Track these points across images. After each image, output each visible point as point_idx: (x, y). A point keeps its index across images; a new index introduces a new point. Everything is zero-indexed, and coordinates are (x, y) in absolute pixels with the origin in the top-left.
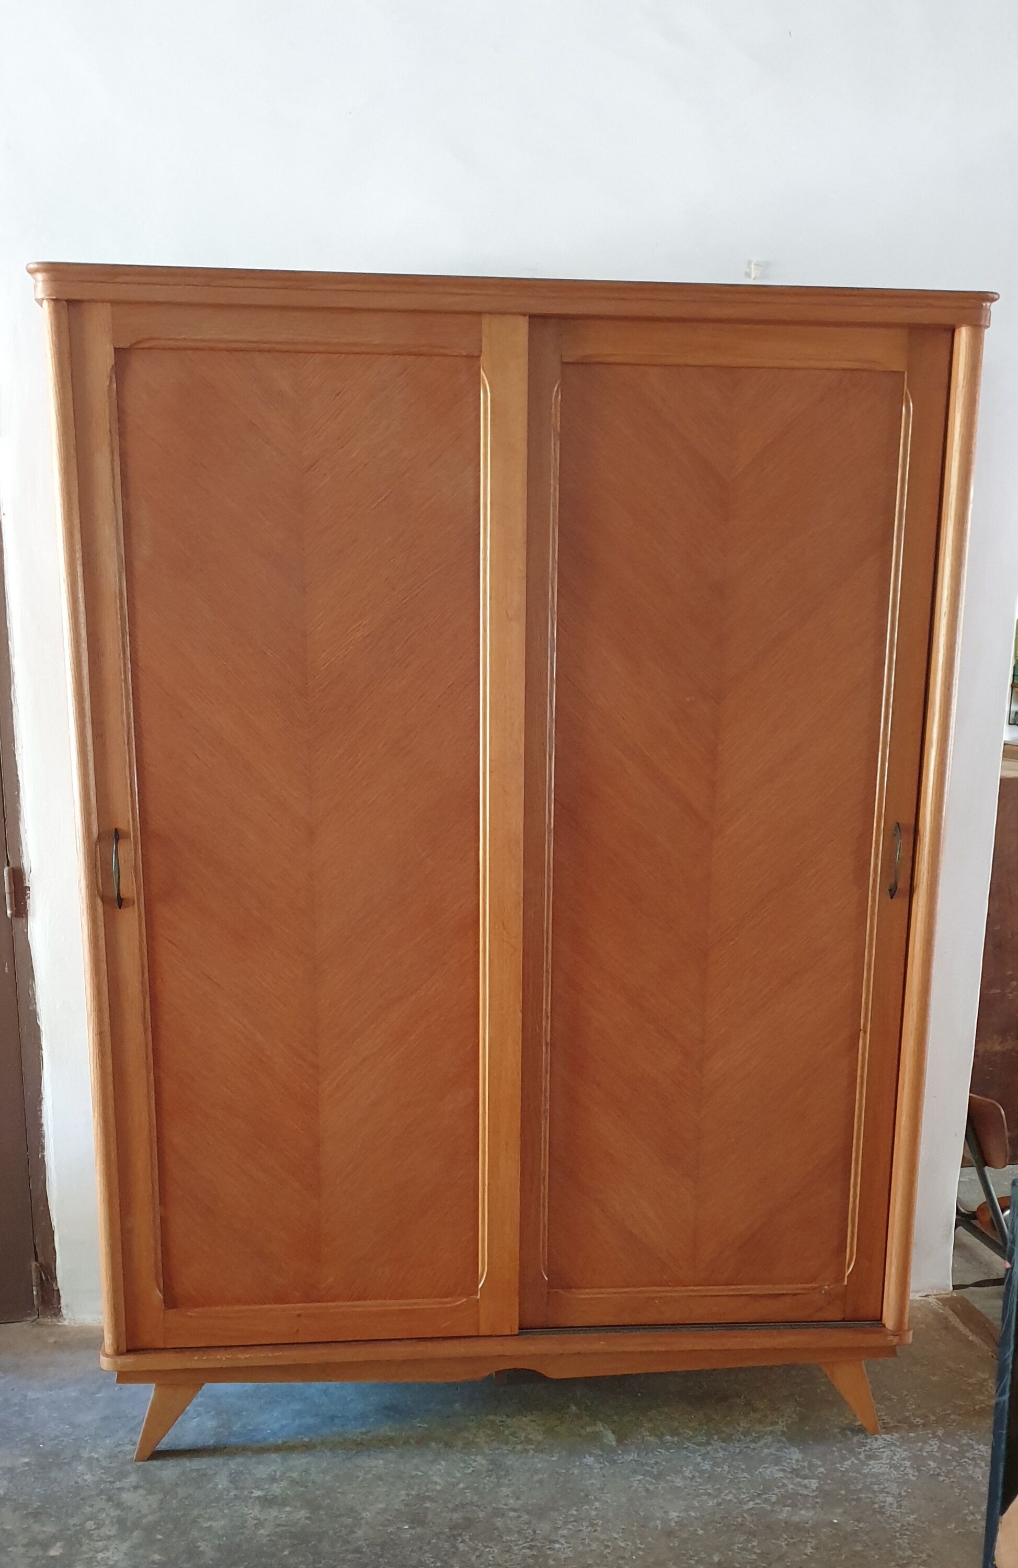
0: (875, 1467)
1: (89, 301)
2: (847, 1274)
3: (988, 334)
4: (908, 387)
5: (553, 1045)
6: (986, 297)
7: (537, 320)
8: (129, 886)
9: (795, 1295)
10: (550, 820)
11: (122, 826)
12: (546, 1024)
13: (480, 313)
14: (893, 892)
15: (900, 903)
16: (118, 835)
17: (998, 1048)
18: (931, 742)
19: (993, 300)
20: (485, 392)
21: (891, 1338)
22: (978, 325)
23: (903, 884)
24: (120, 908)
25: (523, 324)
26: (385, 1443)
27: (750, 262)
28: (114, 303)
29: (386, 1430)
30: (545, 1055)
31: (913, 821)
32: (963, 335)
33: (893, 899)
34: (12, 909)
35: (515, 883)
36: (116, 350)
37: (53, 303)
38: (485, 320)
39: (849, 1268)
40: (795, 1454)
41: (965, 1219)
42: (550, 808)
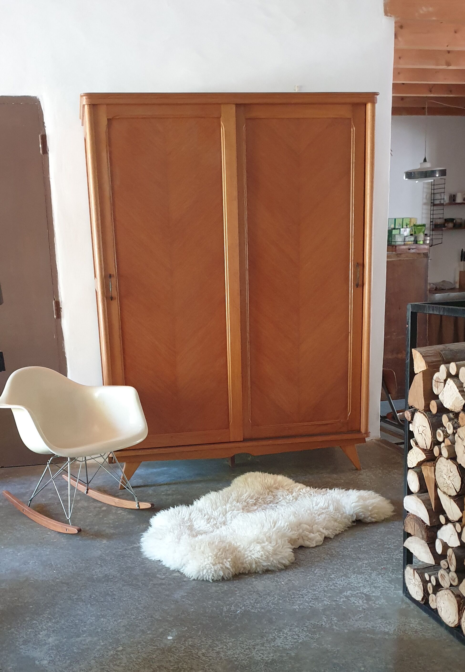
0: (361, 477)
1: (99, 104)
2: (348, 416)
3: (377, 105)
4: (353, 123)
5: (250, 342)
6: (376, 94)
7: (238, 105)
8: (115, 293)
9: (332, 424)
10: (247, 267)
11: (112, 273)
12: (248, 335)
13: (220, 104)
14: (357, 286)
15: (360, 289)
16: (110, 276)
17: (390, 357)
18: (367, 235)
19: (377, 95)
20: (223, 129)
21: (364, 435)
22: (374, 102)
23: (360, 283)
24: (112, 300)
25: (234, 107)
26: (200, 482)
27: (295, 86)
28: (107, 105)
29: (199, 478)
30: (248, 346)
31: (362, 262)
32: (369, 106)
33: (358, 288)
34: (56, 315)
35: (237, 287)
36: (108, 119)
37: (88, 105)
38: (222, 106)
39: (349, 413)
40: (335, 476)
41: (383, 419)
42: (247, 262)
